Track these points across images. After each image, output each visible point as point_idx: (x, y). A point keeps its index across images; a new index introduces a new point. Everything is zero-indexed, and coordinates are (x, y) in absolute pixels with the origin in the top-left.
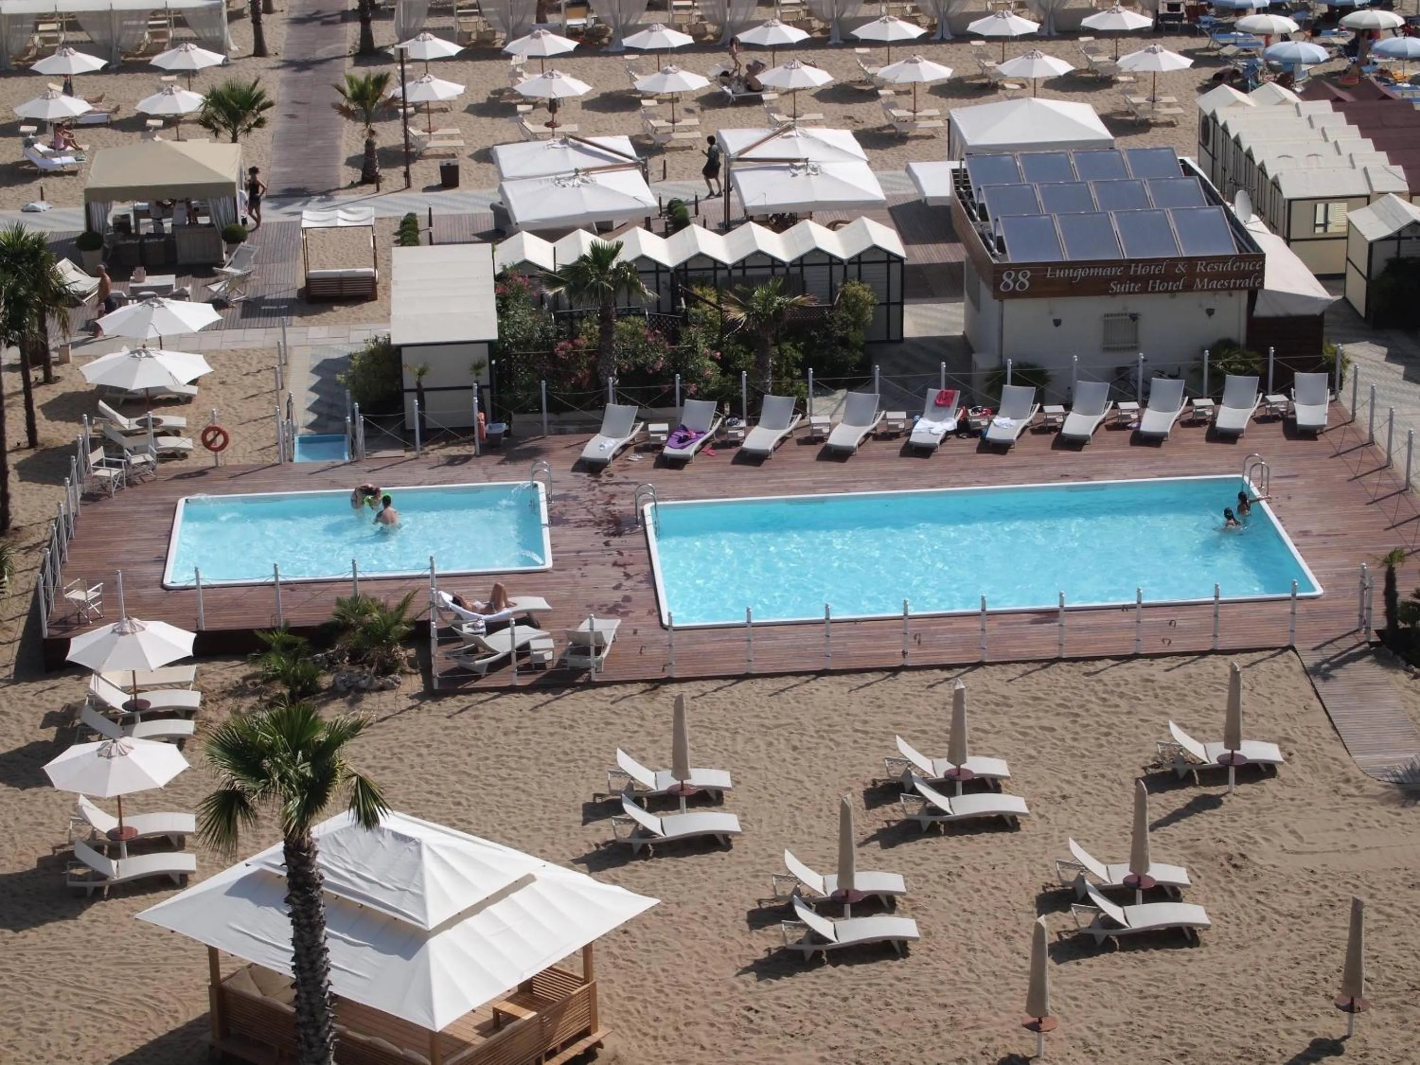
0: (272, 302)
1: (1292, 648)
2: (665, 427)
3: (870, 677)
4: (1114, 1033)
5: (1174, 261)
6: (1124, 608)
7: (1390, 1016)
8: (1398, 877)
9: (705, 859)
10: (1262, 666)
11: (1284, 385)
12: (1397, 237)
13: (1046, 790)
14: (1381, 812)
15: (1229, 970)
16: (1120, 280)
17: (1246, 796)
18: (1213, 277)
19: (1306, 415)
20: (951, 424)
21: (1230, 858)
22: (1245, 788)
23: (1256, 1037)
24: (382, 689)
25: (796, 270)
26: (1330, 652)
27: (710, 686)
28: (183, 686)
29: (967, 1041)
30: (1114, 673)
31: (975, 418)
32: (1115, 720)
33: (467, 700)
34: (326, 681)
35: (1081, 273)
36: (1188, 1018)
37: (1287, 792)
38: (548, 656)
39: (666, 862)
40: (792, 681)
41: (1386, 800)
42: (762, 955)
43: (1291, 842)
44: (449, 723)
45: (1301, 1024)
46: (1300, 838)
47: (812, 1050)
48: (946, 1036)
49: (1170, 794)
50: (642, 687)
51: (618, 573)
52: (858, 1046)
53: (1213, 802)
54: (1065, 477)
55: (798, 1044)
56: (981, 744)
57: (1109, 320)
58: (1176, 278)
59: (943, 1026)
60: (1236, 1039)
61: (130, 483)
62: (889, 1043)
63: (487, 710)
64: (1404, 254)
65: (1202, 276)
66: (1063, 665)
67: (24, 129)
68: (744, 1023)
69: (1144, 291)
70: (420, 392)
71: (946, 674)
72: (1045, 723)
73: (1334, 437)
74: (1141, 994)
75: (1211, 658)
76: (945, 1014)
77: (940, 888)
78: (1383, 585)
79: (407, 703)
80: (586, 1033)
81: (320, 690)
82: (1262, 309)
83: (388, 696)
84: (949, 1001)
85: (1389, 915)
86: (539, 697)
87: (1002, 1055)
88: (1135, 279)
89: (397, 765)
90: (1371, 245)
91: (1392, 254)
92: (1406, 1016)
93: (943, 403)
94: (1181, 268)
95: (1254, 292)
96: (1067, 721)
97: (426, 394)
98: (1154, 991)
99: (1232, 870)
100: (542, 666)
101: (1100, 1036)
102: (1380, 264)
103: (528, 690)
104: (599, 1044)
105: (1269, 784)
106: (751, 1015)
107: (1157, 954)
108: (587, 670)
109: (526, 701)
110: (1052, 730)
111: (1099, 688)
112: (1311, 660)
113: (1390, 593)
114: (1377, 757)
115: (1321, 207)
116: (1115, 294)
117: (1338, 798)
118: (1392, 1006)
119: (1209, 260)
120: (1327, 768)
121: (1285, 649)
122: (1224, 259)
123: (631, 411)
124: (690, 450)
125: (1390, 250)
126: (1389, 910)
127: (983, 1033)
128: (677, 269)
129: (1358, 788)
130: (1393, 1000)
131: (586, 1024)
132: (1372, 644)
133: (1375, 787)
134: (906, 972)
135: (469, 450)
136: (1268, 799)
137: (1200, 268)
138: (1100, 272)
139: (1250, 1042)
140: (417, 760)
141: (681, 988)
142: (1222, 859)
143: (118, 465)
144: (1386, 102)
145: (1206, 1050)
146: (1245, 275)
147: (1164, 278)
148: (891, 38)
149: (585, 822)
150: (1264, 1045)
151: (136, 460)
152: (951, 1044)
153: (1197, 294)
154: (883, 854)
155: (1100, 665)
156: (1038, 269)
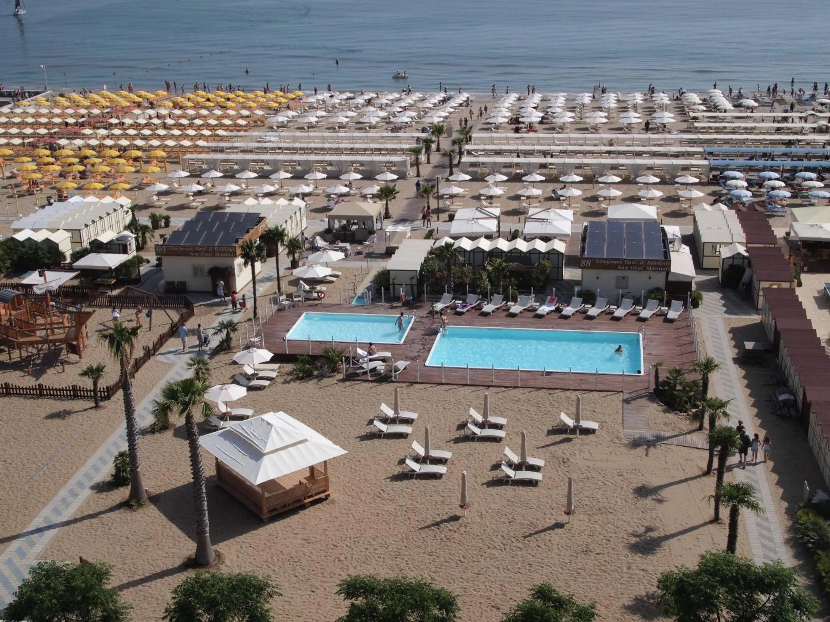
0: (376, 254)
1: (622, 392)
2: (461, 302)
3: (481, 388)
4: (492, 512)
5: (639, 261)
6: (565, 373)
7: (586, 518)
8: (615, 472)
9: (397, 441)
10: (609, 397)
11: (669, 305)
12: (733, 257)
13: (517, 430)
14: (623, 449)
15: (541, 496)
16: (621, 265)
17: (582, 439)
18: (652, 266)
19: (672, 314)
20: (553, 308)
21: (564, 459)
22: (583, 437)
23: (538, 519)
24: (330, 377)
25: (528, 255)
26: (635, 394)
27: (427, 386)
28: (273, 370)
29: (444, 509)
30: (559, 394)
31: (561, 307)
32: (551, 410)
33: (352, 383)
34: (316, 373)
35: (608, 262)
36: (520, 510)
37: (596, 439)
38: (382, 372)
39: (385, 441)
40: (455, 387)
41: (625, 445)
42: (396, 473)
43: (587, 456)
44: (343, 389)
45: (555, 516)
46: (591, 455)
47: (394, 505)
48: (438, 506)
49: (556, 436)
50: (407, 384)
51: (421, 347)
52: (409, 506)
53: (569, 440)
54: (582, 328)
55: (391, 503)
56: (504, 413)
57: (618, 278)
58: (640, 266)
59: (439, 503)
60: (531, 519)
61: (293, 306)
62: (419, 506)
63: (357, 387)
64: (735, 263)
65: (649, 266)
66: (544, 390)
67: (332, 196)
68: (378, 494)
69: (629, 269)
70: (394, 285)
71: (505, 389)
72: (528, 409)
73: (678, 323)
74: (508, 501)
75: (594, 392)
76: (442, 499)
77: (464, 458)
78: (654, 374)
79: (336, 382)
80: (324, 491)
81: (313, 375)
82: (670, 278)
83: (331, 379)
84: (445, 495)
85: (605, 484)
86: (375, 384)
87: (452, 515)
88: (626, 265)
89: (322, 401)
90: (723, 259)
91: (731, 263)
92: (591, 518)
93: (552, 301)
94: (642, 263)
95: (668, 273)
96: (535, 408)
97: (396, 286)
98: (513, 500)
99: (562, 463)
100: (380, 374)
101: (487, 512)
102: (726, 267)
103: (372, 381)
104: (329, 495)
105: (591, 436)
106: (381, 492)
107: (521, 488)
108: (391, 377)
109: (370, 385)
110: (529, 411)
111: (551, 398)
112: (626, 396)
113: (657, 377)
114: (632, 431)
115: (718, 246)
116: (620, 270)
117: (611, 443)
118: (589, 514)
119: (652, 261)
120: (613, 433)
121: (620, 392)
122: (657, 261)
123: (451, 296)
124: (465, 310)
125: (730, 262)
126: (606, 482)
127: (450, 507)
128: (489, 252)
129: (620, 441)
130: (590, 512)
131: (325, 488)
132: (650, 393)
133: (625, 441)
134: (437, 484)
135: (400, 304)
136: (588, 441)
137: (648, 263)
138: (614, 262)
139: (535, 521)
140: (328, 400)
141: (366, 481)
142: (561, 460)
143: (289, 301)
144: (755, 212)
145: (519, 521)
146: (665, 267)
147: (637, 265)
148: (609, 181)
149: (367, 425)
150: (538, 522)
151: (295, 299)
152: (438, 509)
153: (648, 272)
154: (453, 445)
155: (556, 391)
156: (593, 260)
